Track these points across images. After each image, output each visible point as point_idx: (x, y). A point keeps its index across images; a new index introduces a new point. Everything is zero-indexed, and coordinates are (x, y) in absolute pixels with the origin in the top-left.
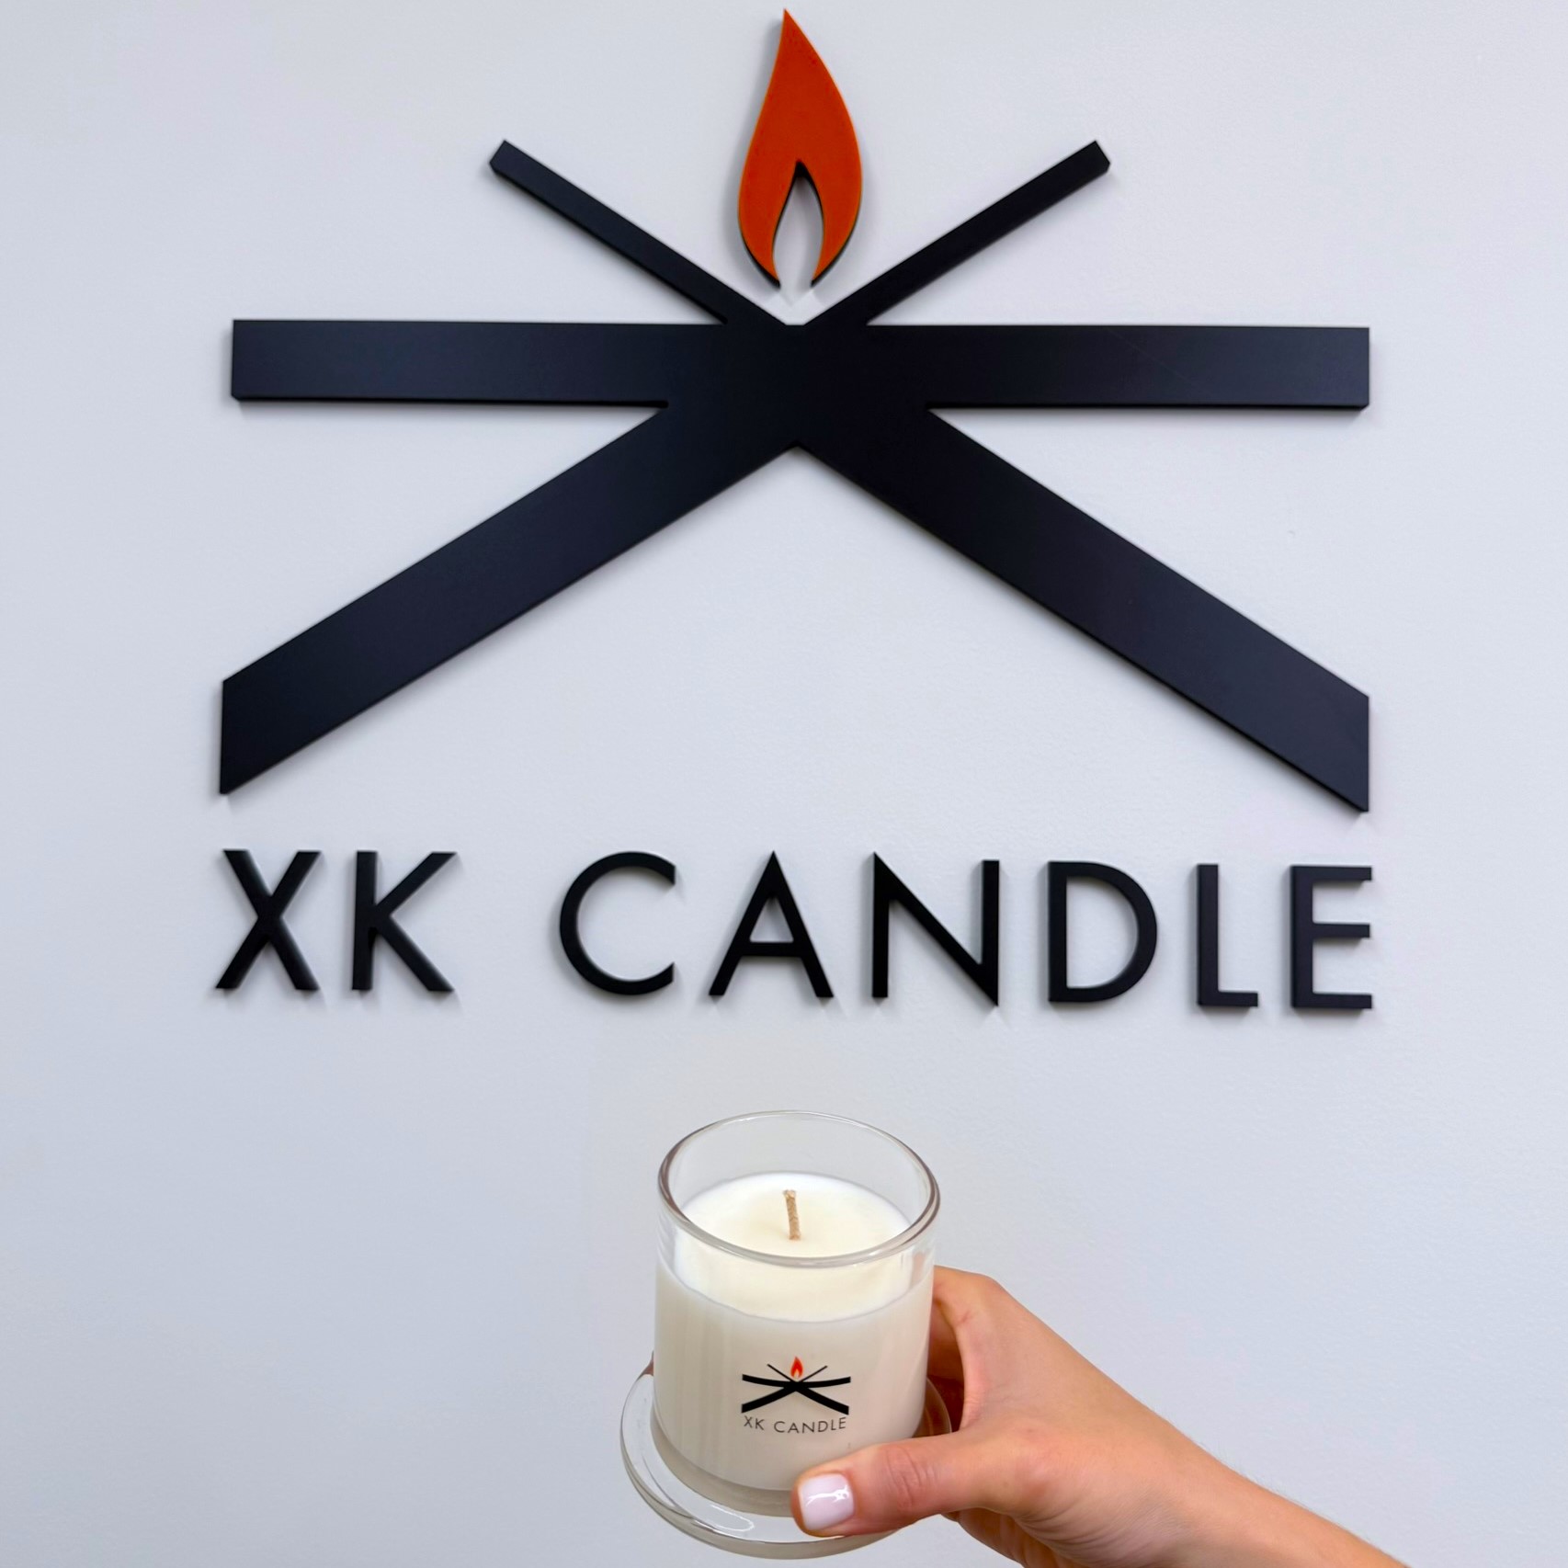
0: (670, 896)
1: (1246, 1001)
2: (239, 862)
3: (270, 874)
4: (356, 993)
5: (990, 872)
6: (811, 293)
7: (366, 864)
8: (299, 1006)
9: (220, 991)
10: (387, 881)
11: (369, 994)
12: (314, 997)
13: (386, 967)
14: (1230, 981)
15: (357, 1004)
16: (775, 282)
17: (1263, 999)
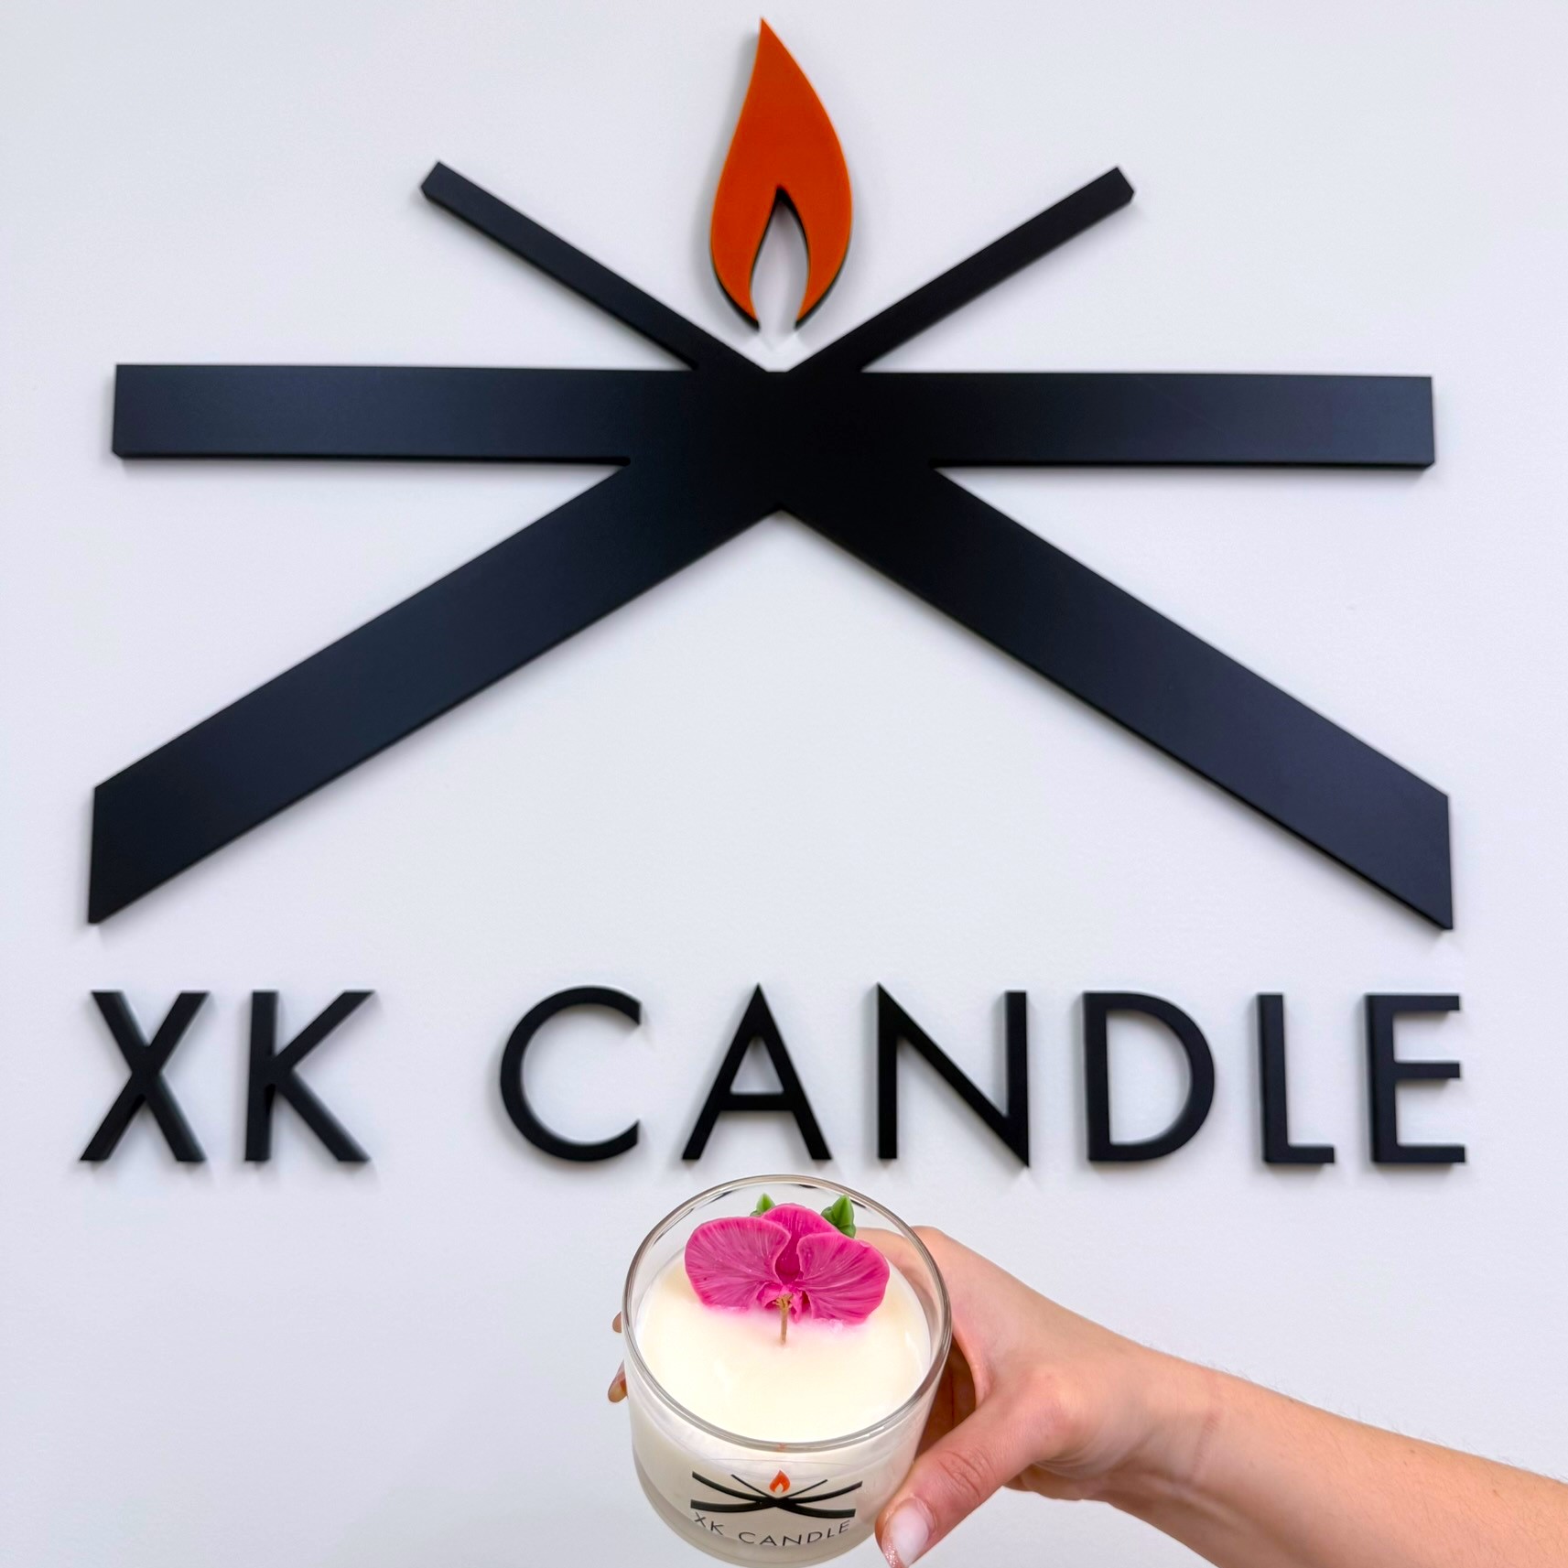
0: (635, 1038)
1: (1321, 1156)
2: (111, 1007)
3: (148, 1021)
4: (251, 1165)
5: (1016, 1005)
6: (795, 336)
7: (264, 1007)
8: (181, 1179)
9: (86, 1164)
10: (290, 1027)
11: (267, 1167)
12: (199, 1170)
13: (288, 1131)
14: (1302, 1133)
15: (253, 1177)
16: (753, 323)
17: (1340, 1155)
